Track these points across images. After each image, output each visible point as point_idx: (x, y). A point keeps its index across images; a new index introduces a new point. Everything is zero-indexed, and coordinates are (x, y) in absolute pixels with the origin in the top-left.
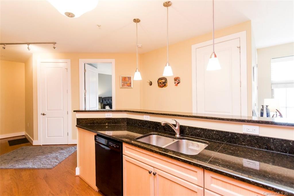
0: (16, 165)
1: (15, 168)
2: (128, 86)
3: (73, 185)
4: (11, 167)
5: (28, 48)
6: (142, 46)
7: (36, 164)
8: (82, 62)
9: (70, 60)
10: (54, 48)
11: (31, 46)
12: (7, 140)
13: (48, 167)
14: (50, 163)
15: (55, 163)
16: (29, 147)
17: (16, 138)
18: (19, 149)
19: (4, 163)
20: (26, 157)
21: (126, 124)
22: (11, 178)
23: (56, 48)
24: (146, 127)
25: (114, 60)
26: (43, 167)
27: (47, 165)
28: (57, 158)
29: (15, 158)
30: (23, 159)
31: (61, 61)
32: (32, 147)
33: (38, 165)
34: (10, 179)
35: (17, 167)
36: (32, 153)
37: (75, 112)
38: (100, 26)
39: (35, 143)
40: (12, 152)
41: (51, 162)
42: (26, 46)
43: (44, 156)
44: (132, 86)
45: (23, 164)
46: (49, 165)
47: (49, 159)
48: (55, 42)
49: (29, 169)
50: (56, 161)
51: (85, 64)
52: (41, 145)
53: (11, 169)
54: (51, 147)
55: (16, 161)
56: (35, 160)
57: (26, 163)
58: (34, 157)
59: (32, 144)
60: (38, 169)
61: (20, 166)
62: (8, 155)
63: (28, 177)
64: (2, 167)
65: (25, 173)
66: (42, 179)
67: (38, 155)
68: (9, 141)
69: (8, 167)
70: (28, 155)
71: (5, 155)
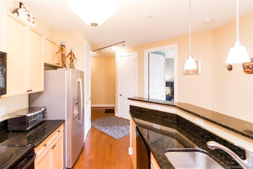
0: (102, 128)
1: (100, 130)
2: (194, 72)
3: (124, 162)
5: (110, 49)
6: (211, 20)
7: (110, 131)
8: (146, 52)
9: (137, 52)
10: (124, 45)
11: (112, 47)
12: (105, 109)
14: (118, 134)
15: (120, 135)
16: (112, 117)
17: (109, 108)
18: (108, 117)
19: (98, 124)
20: (108, 124)
21: (175, 121)
23: (125, 46)
24: (198, 135)
25: (177, 44)
26: (113, 136)
27: (115, 136)
28: (123, 132)
30: (106, 125)
31: (133, 53)
32: (114, 117)
33: (111, 133)
34: (95, 137)
36: (112, 122)
37: (129, 100)
38: (151, 16)
39: (116, 115)
42: (109, 48)
43: (117, 127)
44: (200, 72)
46: (116, 136)
47: (118, 131)
48: (124, 41)
50: (122, 134)
51: (149, 53)
52: (119, 117)
53: (98, 130)
54: (124, 121)
55: (103, 125)
56: (111, 128)
57: (106, 129)
58: (112, 126)
59: (115, 115)
60: (110, 136)
61: (103, 130)
62: (101, 120)
63: (103, 140)
64: (96, 127)
65: (103, 137)
66: (109, 146)
67: (114, 125)
68: (106, 110)
69: (98, 128)
70: (110, 123)
71: (100, 119)
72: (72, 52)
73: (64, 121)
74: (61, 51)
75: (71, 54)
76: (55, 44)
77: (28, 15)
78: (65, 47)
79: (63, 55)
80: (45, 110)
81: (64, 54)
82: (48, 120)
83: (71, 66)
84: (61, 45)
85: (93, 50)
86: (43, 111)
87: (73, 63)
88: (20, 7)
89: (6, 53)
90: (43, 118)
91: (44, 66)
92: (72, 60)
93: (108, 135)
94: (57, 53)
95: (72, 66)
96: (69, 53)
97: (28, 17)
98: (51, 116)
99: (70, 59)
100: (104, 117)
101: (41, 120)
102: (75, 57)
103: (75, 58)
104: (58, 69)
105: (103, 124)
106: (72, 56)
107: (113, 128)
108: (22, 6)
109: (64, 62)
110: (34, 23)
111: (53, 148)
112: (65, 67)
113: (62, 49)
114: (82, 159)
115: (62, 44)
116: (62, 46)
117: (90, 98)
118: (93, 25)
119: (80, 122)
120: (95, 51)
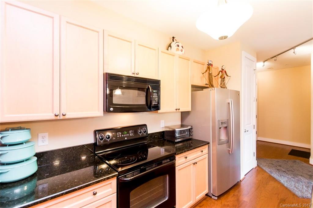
0: (274, 173)
1: (271, 174)
4: (269, 172)
7: (289, 182)
12: (291, 148)
13: (297, 193)
14: (304, 191)
16: (303, 163)
17: (301, 149)
18: (292, 161)
19: (268, 166)
20: (289, 171)
22: (260, 180)
26: (292, 190)
27: (298, 191)
29: (280, 167)
30: (284, 171)
33: (290, 184)
35: (272, 174)
36: (299, 170)
40: (283, 161)
41: (306, 191)
43: (307, 181)
45: (279, 175)
49: (279, 182)
53: (268, 173)
55: (278, 170)
56: (293, 178)
57: (282, 176)
58: (295, 175)
59: (309, 161)
60: (286, 188)
61: (275, 175)
62: (278, 162)
63: (271, 188)
64: (264, 168)
65: (272, 184)
66: (278, 199)
67: (301, 176)
68: (292, 150)
69: (266, 170)
70: (293, 170)
71: (276, 160)
72: (223, 70)
73: (208, 143)
74: (208, 70)
75: (222, 72)
76: (203, 64)
77: (177, 46)
78: (212, 66)
79: (210, 75)
80: (191, 128)
81: (211, 73)
82: (195, 139)
83: (221, 86)
84: (207, 65)
85: (265, 60)
86: (190, 129)
87: (224, 82)
88: (173, 41)
89: (160, 80)
90: (190, 136)
91: (192, 87)
92: (223, 79)
93: (283, 185)
94: (203, 74)
95: (223, 86)
96: (220, 71)
97: (178, 47)
98: (197, 135)
99: (221, 77)
100: (284, 160)
101: (188, 137)
102: (228, 74)
103: (227, 76)
104: (204, 89)
105: (279, 168)
106: (223, 74)
107: (297, 178)
108: (174, 40)
109: (211, 81)
110: (182, 51)
111: (194, 164)
112: (212, 87)
113: (209, 68)
114: (232, 195)
115: (209, 64)
116: (209, 65)
117: (254, 126)
118: (221, 38)
119: (230, 150)
120: (267, 60)
